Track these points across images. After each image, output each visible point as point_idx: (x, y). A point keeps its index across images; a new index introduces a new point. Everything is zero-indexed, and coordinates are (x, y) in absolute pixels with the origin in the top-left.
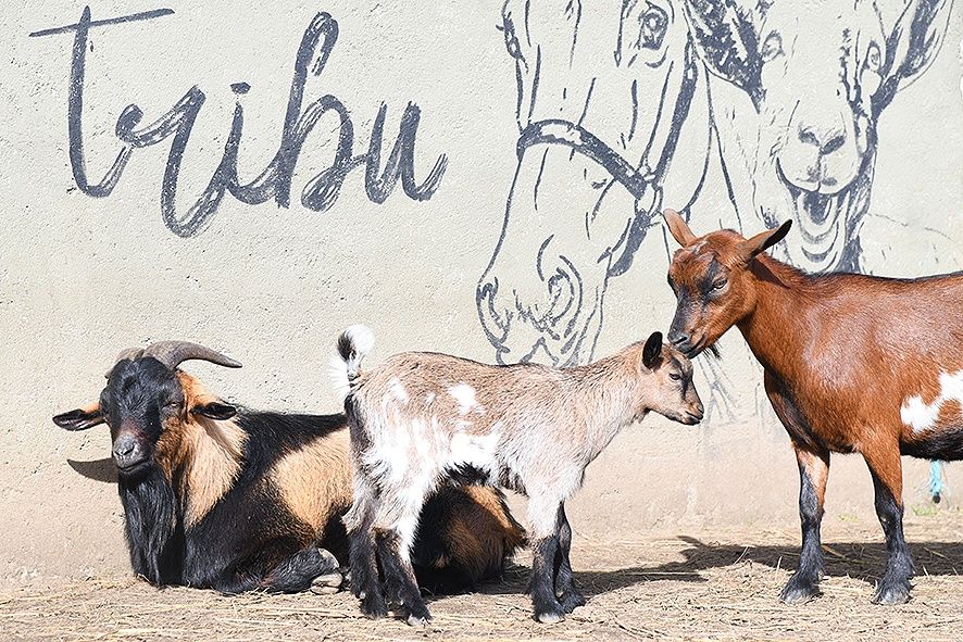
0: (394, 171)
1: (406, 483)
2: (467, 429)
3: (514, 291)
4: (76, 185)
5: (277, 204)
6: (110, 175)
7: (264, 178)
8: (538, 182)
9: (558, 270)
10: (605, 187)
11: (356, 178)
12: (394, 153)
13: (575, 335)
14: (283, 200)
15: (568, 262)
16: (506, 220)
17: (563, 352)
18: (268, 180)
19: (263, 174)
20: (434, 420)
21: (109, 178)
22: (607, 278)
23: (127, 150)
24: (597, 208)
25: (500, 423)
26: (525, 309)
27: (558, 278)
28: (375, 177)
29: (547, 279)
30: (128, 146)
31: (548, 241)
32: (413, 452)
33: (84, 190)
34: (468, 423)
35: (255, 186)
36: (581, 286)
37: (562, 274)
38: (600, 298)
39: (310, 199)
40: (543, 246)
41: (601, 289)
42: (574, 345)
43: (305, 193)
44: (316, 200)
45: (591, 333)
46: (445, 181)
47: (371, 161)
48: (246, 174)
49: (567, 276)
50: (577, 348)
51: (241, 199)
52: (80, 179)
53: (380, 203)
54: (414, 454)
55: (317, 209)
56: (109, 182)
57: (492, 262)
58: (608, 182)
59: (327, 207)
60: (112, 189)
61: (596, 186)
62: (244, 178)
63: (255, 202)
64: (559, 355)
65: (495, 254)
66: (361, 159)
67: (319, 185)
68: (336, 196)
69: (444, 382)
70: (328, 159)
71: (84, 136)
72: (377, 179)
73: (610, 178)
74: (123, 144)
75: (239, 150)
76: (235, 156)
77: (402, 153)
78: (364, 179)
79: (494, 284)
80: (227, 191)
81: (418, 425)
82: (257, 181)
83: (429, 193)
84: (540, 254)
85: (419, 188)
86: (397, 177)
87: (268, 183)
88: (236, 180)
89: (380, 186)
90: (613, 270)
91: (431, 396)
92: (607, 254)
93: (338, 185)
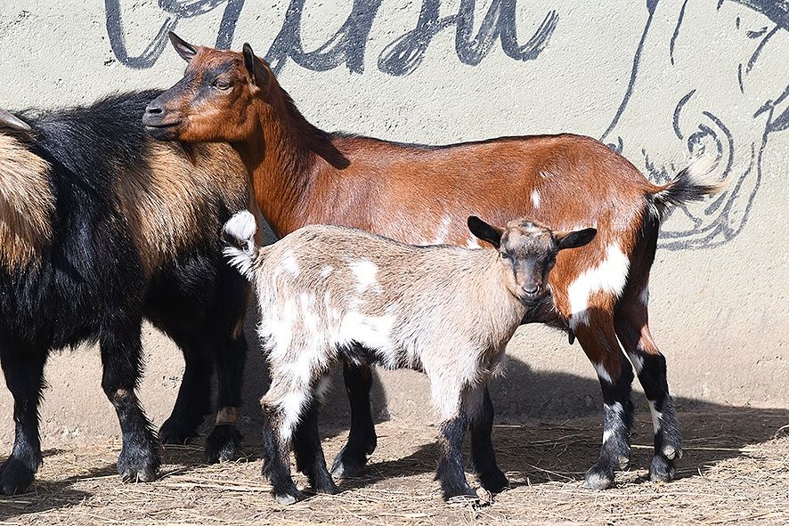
0: (491, 31)
1: (290, 357)
2: (361, 309)
3: (643, 151)
4: (114, 57)
5: (348, 69)
6: (153, 46)
7: (333, 44)
8: (676, 34)
9: (700, 127)
10: (764, 35)
11: (444, 40)
12: (491, 12)
13: (724, 195)
14: (356, 64)
15: (713, 118)
16: (633, 77)
17: (708, 212)
18: (338, 45)
19: (332, 40)
20: (327, 296)
21: (152, 49)
22: (766, 133)
23: (173, 20)
24: (754, 58)
25: (396, 305)
26: (658, 169)
27: (701, 135)
28: (468, 38)
29: (687, 136)
30: (173, 17)
31: (687, 97)
32: (299, 325)
33: (124, 62)
34: (362, 302)
35: (322, 52)
36: (731, 142)
37: (705, 131)
38: (757, 154)
39: (389, 63)
40: (682, 102)
41: (758, 145)
42: (723, 206)
43: (383, 57)
44: (395, 64)
45: (745, 192)
46: (555, 39)
47: (462, 22)
48: (311, 39)
49: (713, 133)
50: (727, 208)
51: (305, 65)
52: (119, 51)
53: (475, 64)
54: (300, 328)
55: (398, 74)
56: (152, 53)
57: (615, 122)
58: (768, 31)
59: (410, 71)
60: (155, 60)
61: (753, 35)
62: (309, 46)
63: (321, 68)
64: (702, 215)
65: (619, 113)
66: (450, 20)
67: (399, 49)
68: (420, 59)
69: (345, 257)
70: (411, 21)
71: (122, 9)
72: (471, 40)
73: (772, 25)
74: (167, 14)
75: (302, 17)
76: (298, 24)
77: (502, 12)
78: (454, 40)
79: (617, 144)
80: (289, 58)
81: (307, 299)
82: (324, 47)
83: (535, 53)
84: (677, 111)
85: (522, 48)
86: (495, 37)
87: (338, 49)
88: (300, 47)
89: (474, 47)
90: (776, 124)
91: (327, 270)
92: (767, 107)
93: (422, 48)
